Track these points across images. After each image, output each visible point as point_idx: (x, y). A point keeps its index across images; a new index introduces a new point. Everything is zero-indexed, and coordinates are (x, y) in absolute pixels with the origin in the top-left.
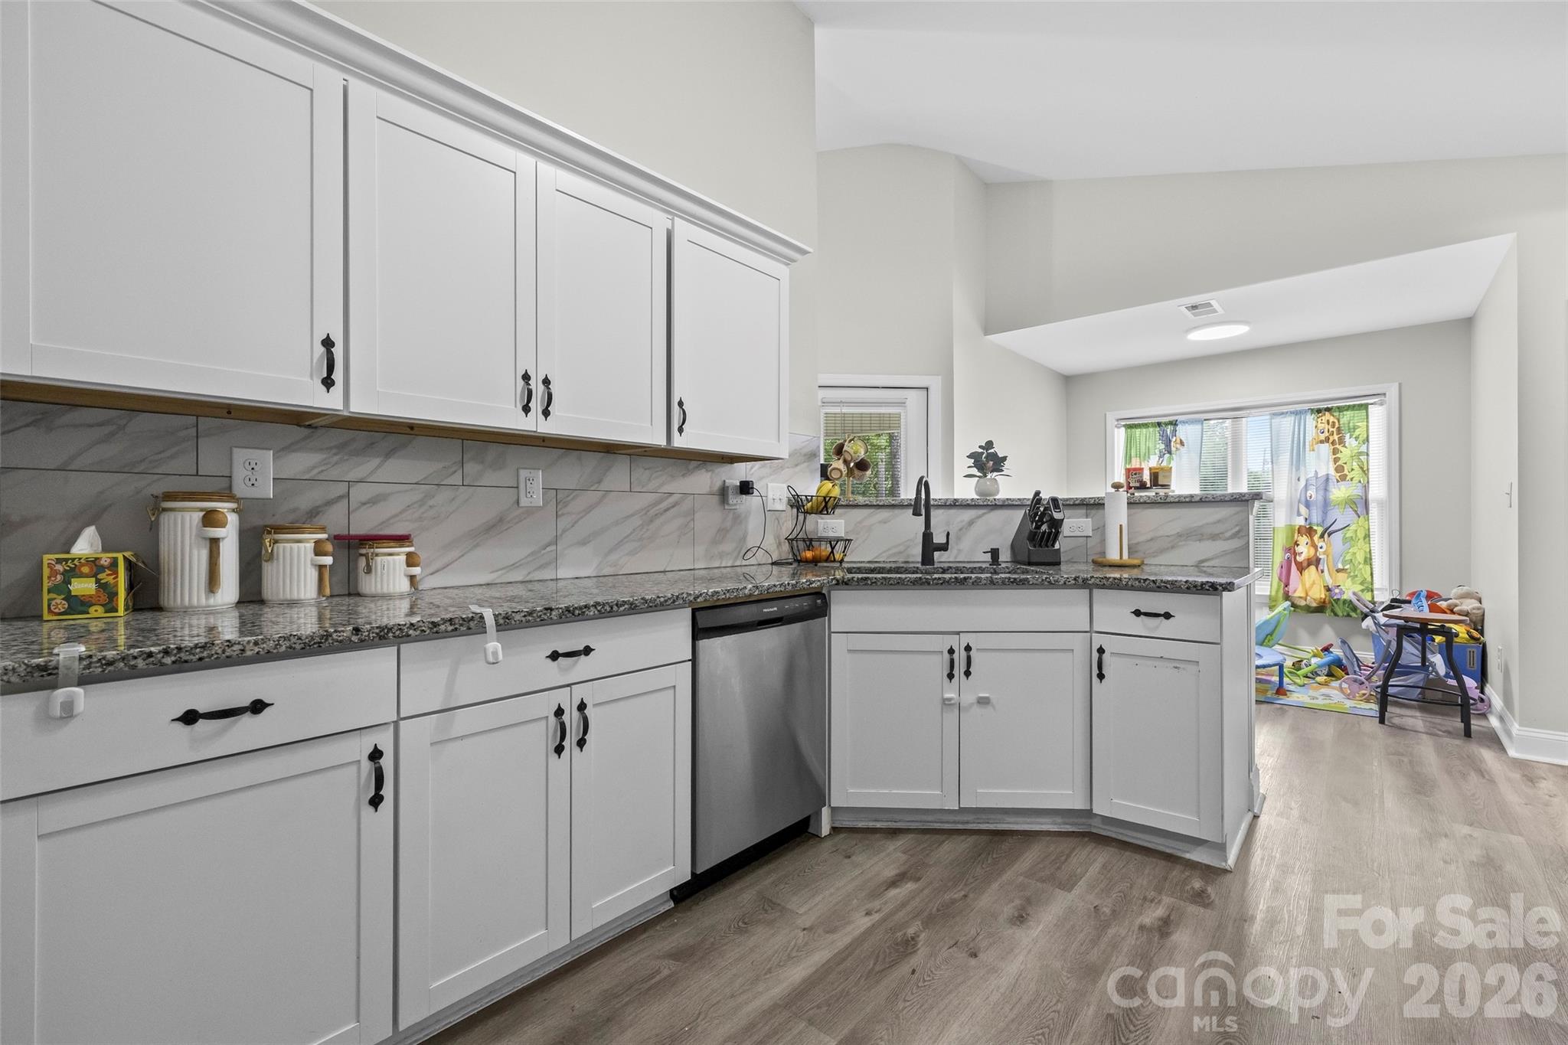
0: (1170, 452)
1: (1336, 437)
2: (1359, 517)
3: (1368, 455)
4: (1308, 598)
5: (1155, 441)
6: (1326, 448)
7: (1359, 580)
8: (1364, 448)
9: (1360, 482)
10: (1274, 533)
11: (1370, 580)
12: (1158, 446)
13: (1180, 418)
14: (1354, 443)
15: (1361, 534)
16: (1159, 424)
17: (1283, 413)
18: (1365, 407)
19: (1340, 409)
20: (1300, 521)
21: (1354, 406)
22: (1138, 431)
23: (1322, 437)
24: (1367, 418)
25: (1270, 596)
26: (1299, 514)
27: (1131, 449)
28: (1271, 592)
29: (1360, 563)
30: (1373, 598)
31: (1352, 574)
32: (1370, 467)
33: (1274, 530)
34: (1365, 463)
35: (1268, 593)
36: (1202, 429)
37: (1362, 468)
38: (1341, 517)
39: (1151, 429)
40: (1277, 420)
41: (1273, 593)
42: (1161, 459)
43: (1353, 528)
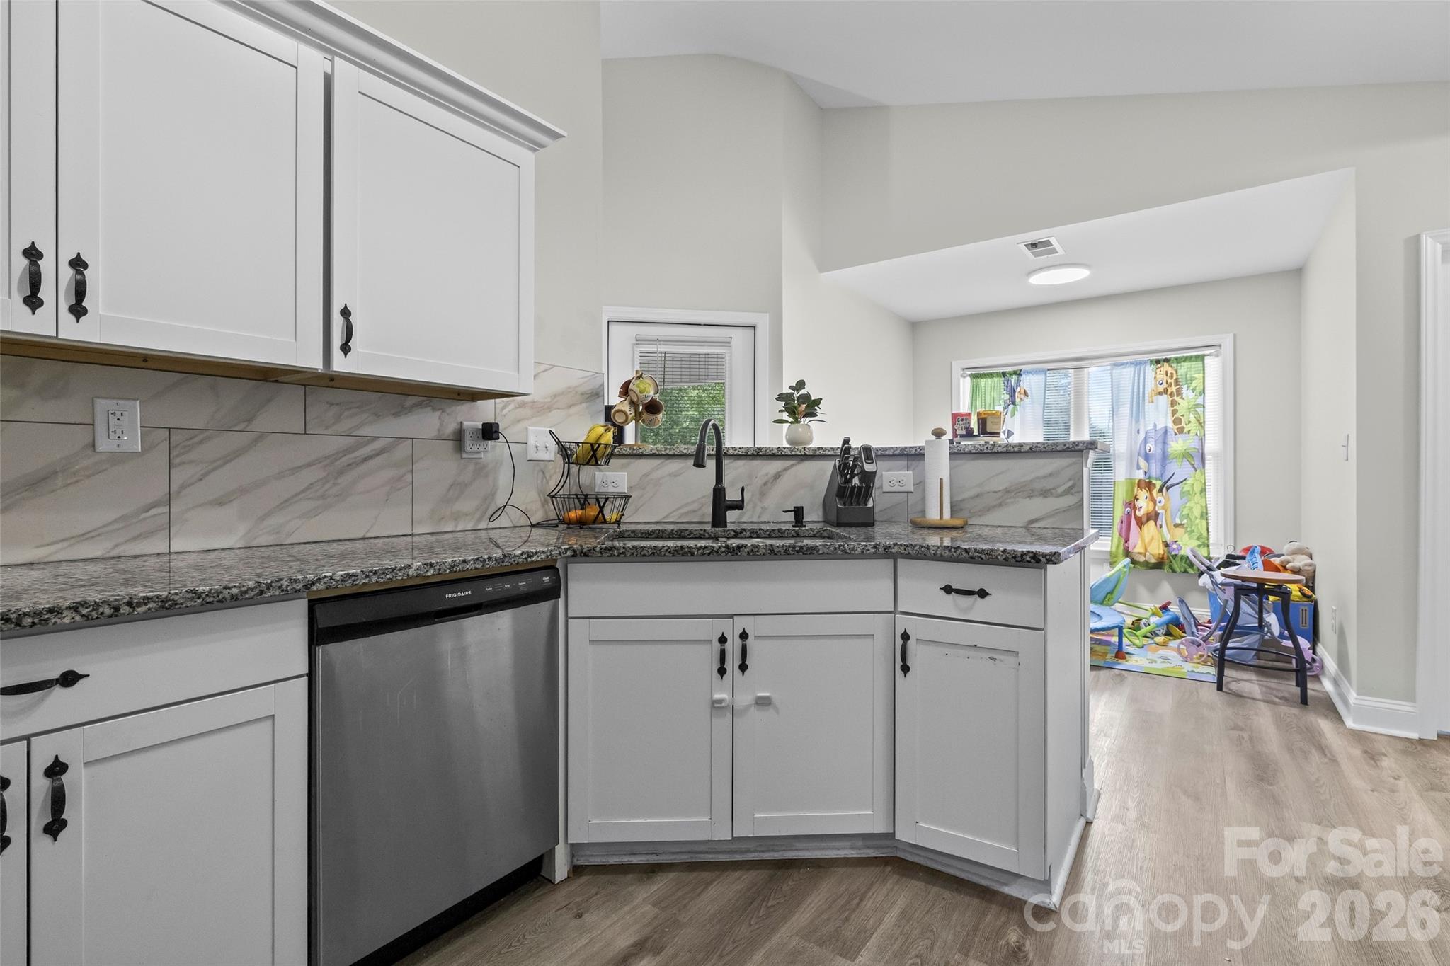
0: (1014, 403)
1: (1174, 389)
2: (1196, 471)
3: (1204, 407)
4: (1147, 554)
5: (1000, 391)
6: (1164, 400)
7: (1196, 535)
8: (1200, 401)
9: (1197, 435)
10: (1114, 487)
11: (1206, 535)
12: (1002, 397)
13: (1024, 368)
14: (1191, 395)
15: (1197, 488)
16: (1004, 374)
17: (1123, 364)
18: (1202, 358)
19: (1178, 360)
21: (1191, 357)
22: (983, 381)
23: (1161, 388)
24: (1204, 370)
25: (1111, 552)
26: (1139, 468)
27: (976, 400)
28: (1111, 547)
29: (1196, 518)
30: (1209, 554)
31: (1189, 529)
32: (1206, 420)
33: (1114, 484)
34: (1202, 416)
35: (1109, 549)
36: (1046, 379)
37: (1198, 421)
38: (1178, 470)
39: (996, 379)
40: (1117, 371)
41: (1114, 549)
43: (1190, 481)
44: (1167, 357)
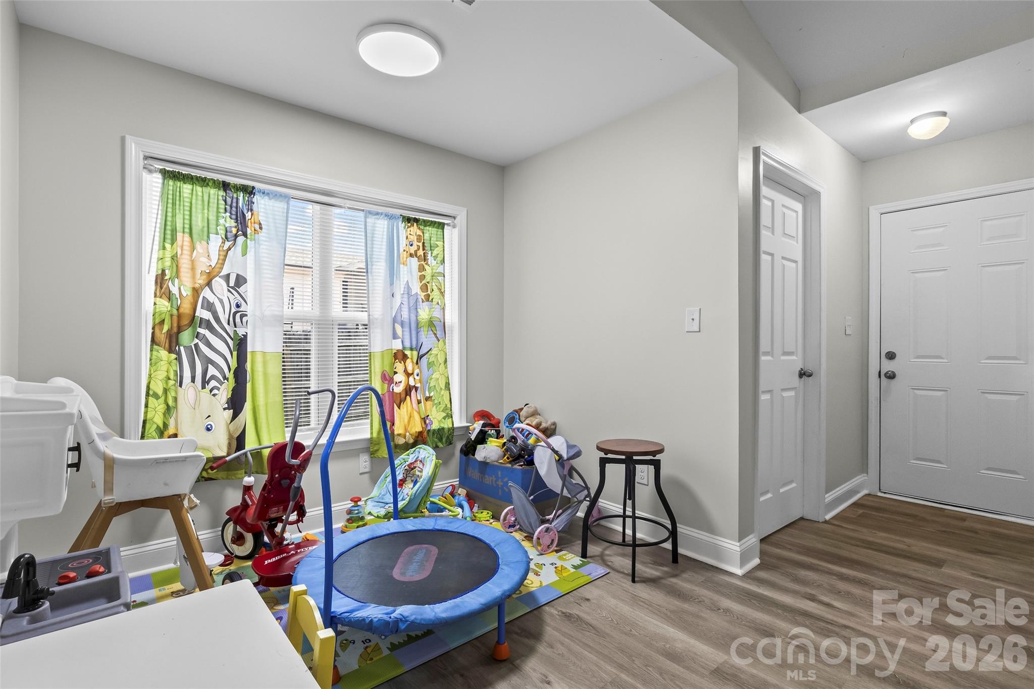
0: (245, 235)
1: (421, 252)
2: (439, 340)
3: (444, 276)
4: (408, 434)
5: (218, 212)
6: (414, 262)
7: (443, 406)
8: (440, 269)
9: (438, 303)
10: (370, 359)
11: (450, 407)
12: (222, 221)
13: (257, 185)
14: (434, 263)
15: (441, 360)
16: (225, 186)
17: (377, 214)
18: (441, 226)
19: (426, 223)
20: (397, 345)
21: (435, 222)
22: (187, 188)
23: (412, 250)
24: (443, 238)
25: (372, 438)
26: (395, 336)
27: (174, 216)
28: (372, 433)
29: (441, 389)
30: (453, 425)
31: (436, 402)
32: (446, 290)
33: (370, 356)
34: (443, 285)
35: (368, 436)
36: (288, 209)
37: (440, 289)
38: (428, 341)
39: (213, 191)
40: (371, 220)
41: (375, 435)
42: (228, 244)
43: (434, 352)
44: (417, 217)
